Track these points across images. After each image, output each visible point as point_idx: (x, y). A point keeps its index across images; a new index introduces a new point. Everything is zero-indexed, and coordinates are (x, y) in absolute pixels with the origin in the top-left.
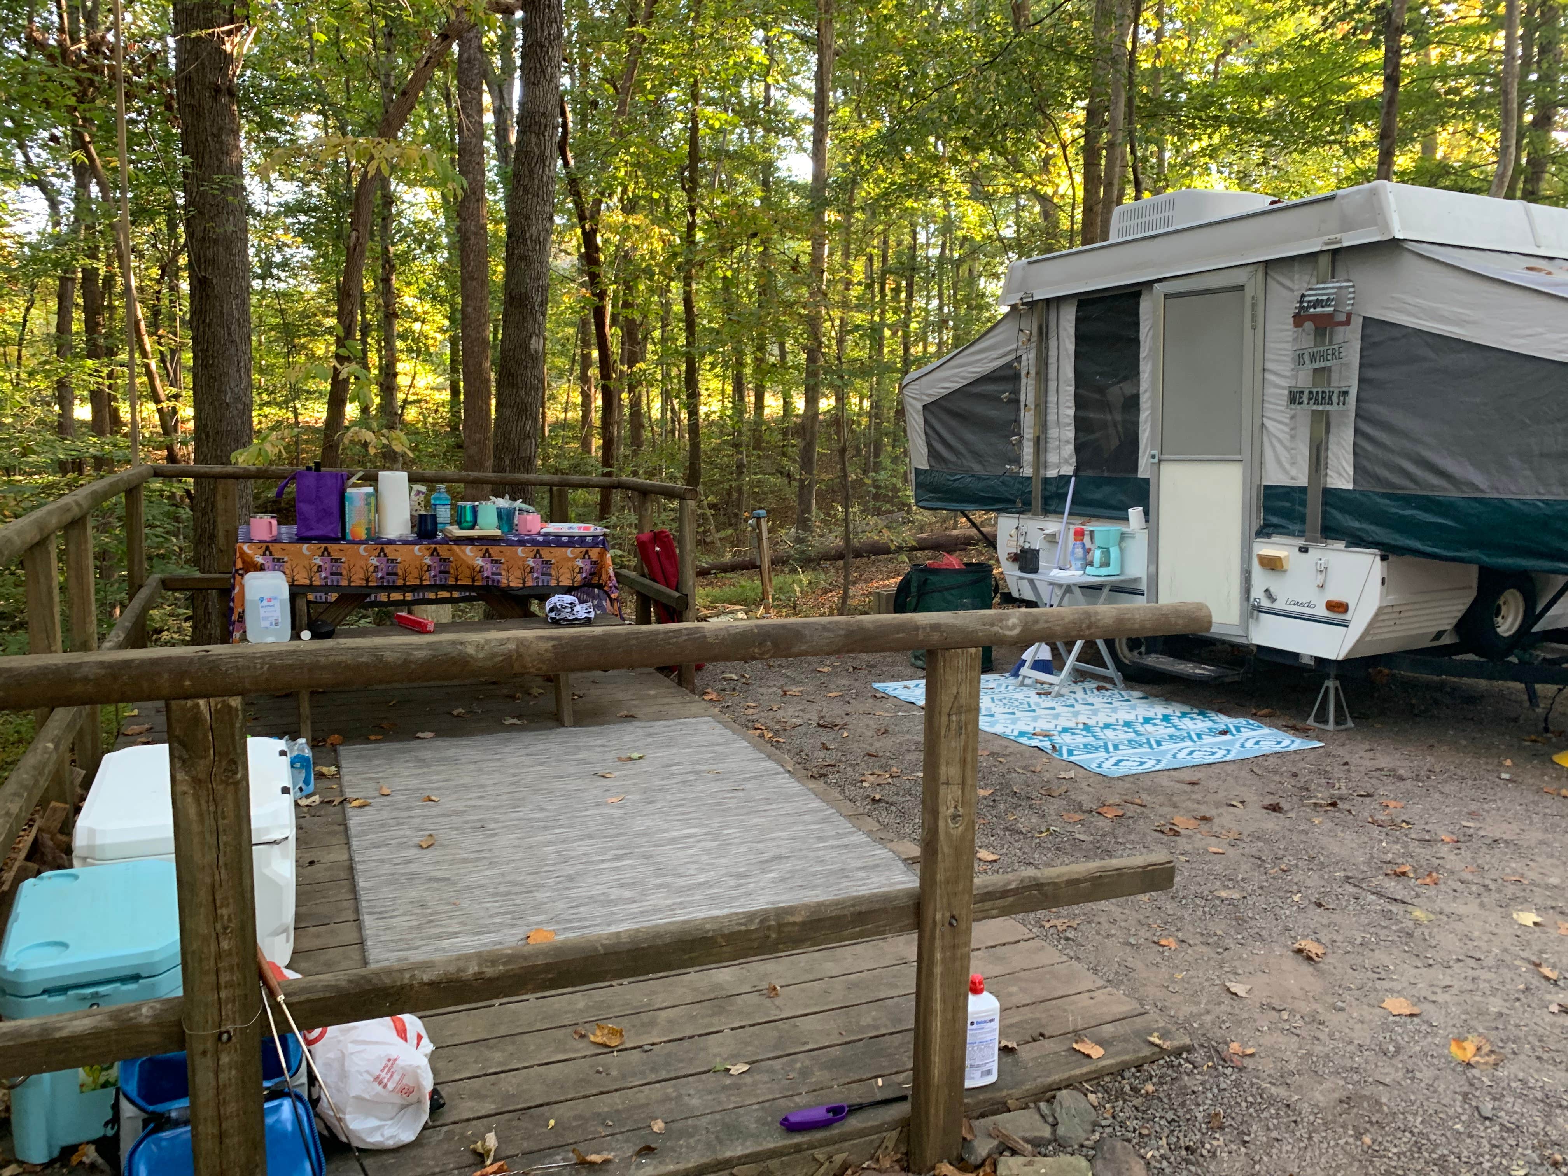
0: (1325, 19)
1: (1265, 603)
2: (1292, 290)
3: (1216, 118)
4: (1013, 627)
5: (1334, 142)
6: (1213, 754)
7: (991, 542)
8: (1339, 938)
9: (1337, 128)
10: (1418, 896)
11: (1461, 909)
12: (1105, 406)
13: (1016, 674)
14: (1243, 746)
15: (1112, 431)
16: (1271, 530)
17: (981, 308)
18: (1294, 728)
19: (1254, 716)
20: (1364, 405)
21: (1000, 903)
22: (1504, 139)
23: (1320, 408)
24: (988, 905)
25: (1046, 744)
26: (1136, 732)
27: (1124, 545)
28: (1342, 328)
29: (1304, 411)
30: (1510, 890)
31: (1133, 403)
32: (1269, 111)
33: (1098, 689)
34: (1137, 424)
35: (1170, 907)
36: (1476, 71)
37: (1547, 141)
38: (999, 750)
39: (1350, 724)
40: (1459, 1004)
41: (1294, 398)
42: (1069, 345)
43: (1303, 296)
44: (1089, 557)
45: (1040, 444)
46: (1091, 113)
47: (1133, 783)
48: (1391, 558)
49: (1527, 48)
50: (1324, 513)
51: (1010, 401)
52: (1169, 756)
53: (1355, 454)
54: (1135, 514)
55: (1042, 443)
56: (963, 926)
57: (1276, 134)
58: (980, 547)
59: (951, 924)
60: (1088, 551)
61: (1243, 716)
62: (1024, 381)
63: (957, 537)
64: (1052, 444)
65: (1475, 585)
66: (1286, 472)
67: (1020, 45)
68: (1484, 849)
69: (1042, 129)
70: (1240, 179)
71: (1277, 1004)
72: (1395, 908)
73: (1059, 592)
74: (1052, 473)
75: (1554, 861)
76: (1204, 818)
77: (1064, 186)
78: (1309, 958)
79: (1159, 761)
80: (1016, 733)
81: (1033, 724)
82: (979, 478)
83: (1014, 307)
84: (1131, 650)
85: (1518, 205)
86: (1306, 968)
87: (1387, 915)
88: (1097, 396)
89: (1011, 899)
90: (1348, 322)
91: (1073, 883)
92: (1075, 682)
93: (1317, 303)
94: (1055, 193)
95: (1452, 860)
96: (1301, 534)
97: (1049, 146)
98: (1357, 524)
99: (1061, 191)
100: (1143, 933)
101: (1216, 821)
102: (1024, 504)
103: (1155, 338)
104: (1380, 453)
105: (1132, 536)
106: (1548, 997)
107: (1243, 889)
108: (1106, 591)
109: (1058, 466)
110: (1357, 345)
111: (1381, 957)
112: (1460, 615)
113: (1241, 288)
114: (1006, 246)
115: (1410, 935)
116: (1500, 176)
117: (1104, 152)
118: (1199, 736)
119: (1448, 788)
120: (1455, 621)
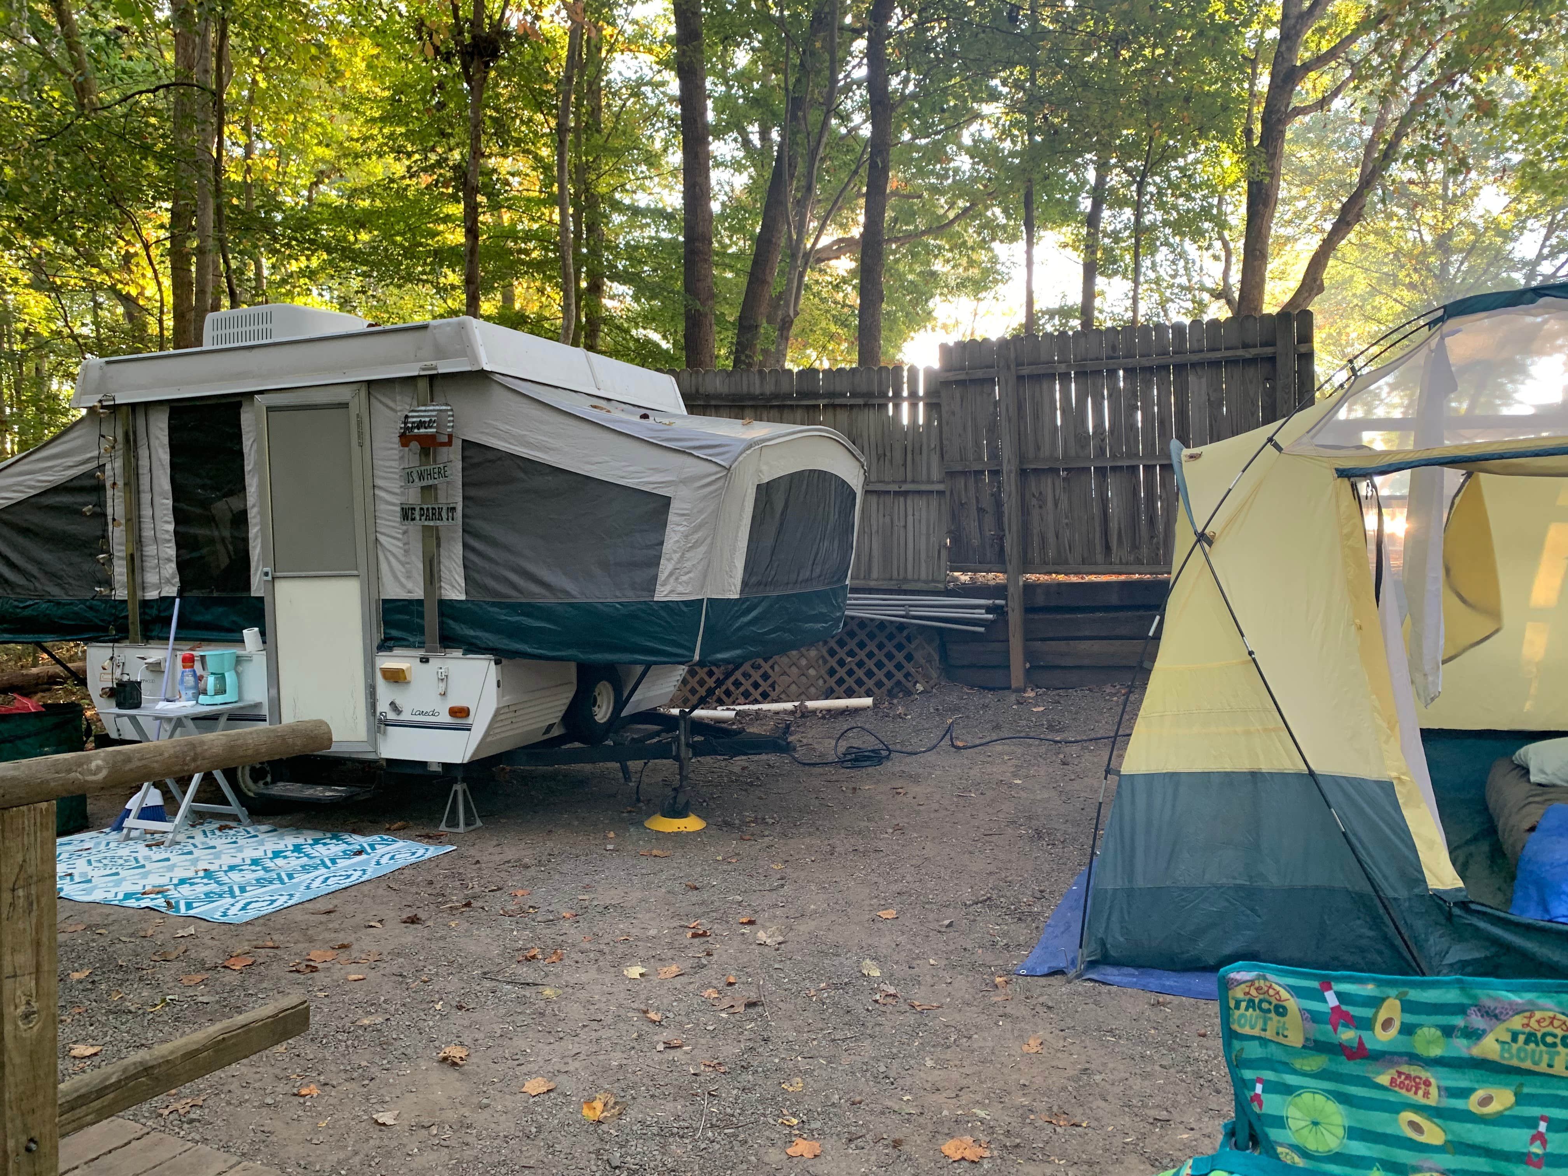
0: (409, 168)
1: (391, 716)
2: (395, 411)
3: (312, 242)
4: (99, 769)
5: (427, 281)
6: (349, 876)
7: (80, 679)
8: (480, 1036)
9: (428, 269)
10: (547, 975)
11: (584, 978)
12: (211, 520)
13: (119, 828)
14: (378, 863)
15: (220, 547)
16: (391, 643)
17: (54, 412)
18: (428, 837)
19: (388, 831)
20: (471, 521)
21: (97, 1104)
22: (566, 297)
23: (431, 523)
24: (79, 1112)
25: (160, 902)
26: (266, 869)
27: (240, 669)
28: (445, 449)
29: (415, 528)
30: (621, 949)
31: (241, 519)
32: (364, 243)
33: (221, 829)
34: (246, 540)
35: (310, 1051)
36: (541, 238)
37: (599, 305)
38: (98, 920)
39: (479, 823)
40: (587, 1068)
41: (407, 514)
42: (163, 455)
43: (407, 417)
44: (201, 685)
45: (135, 563)
46: (175, 214)
47: (265, 925)
48: (504, 661)
49: (577, 223)
50: (442, 624)
51: (94, 515)
52: (302, 888)
53: (465, 567)
54: (250, 635)
55: (137, 562)
56: (46, 1148)
57: (373, 265)
58: (69, 685)
59: (28, 1150)
60: (200, 678)
61: (376, 832)
62: (109, 493)
63: (38, 676)
64: (150, 563)
65: (575, 681)
66: (403, 586)
67: (85, 128)
68: (598, 918)
69: (120, 224)
70: (341, 304)
71: (426, 1122)
72: (528, 992)
73: (168, 727)
74: (152, 595)
75: (652, 915)
76: (343, 947)
77: (151, 290)
78: (454, 1064)
79: (291, 895)
80: (120, 896)
81: (142, 882)
82: (58, 604)
83: (91, 410)
84: (255, 781)
85: (580, 351)
86: (452, 1075)
87: (521, 1001)
88: (199, 511)
89: (111, 1096)
90: (449, 443)
91: (191, 1055)
92: (193, 826)
93: (420, 425)
94: (141, 294)
95: (574, 933)
96: (421, 645)
97: (128, 243)
98: (472, 633)
99: (148, 293)
100: (281, 1088)
101: (355, 947)
102: (118, 630)
103: (260, 451)
104: (486, 565)
105: (249, 659)
106: (656, 1038)
107: (386, 1011)
108: (223, 720)
109: (159, 586)
110: (459, 465)
111: (520, 1043)
112: (565, 708)
113: (345, 405)
114: (82, 347)
115: (542, 1014)
116: (566, 328)
117: (194, 259)
118: (333, 861)
119: (565, 868)
120: (561, 714)
